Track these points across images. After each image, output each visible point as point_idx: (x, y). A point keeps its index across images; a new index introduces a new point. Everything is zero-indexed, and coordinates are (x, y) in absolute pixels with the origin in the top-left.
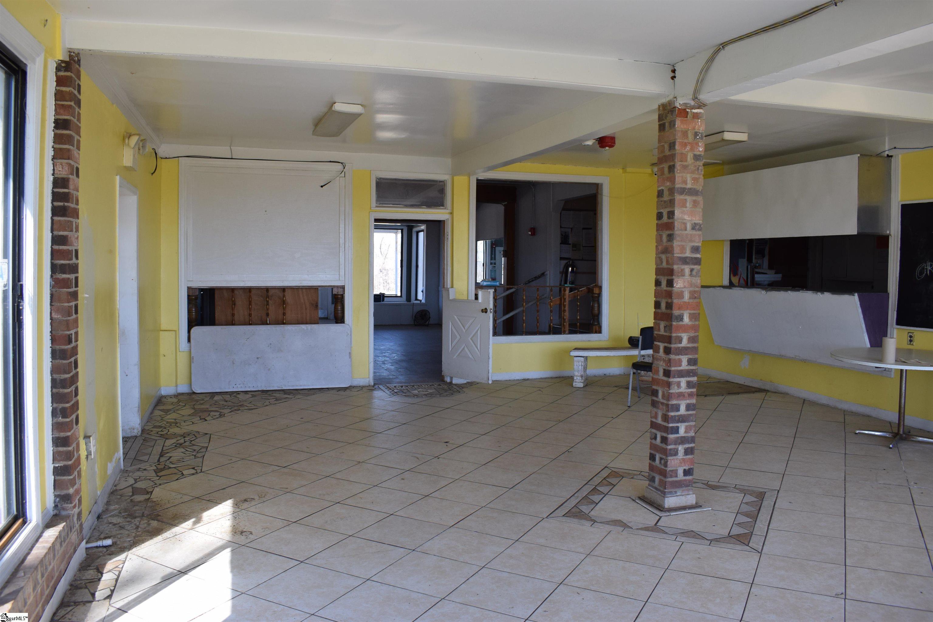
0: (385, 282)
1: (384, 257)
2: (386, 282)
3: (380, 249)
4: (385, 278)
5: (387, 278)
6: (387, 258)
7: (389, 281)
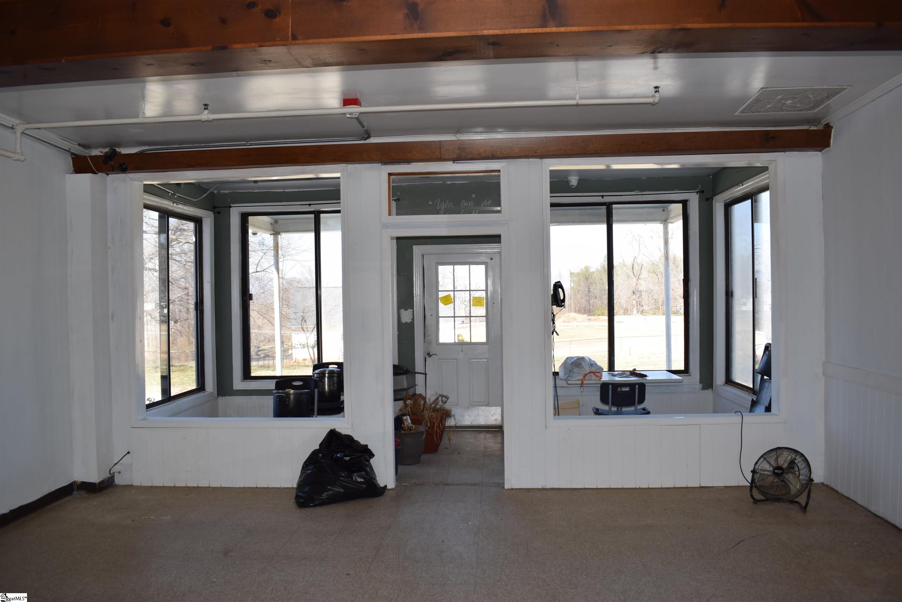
0: (638, 305)
1: (637, 278)
2: (640, 304)
3: (633, 269)
4: (638, 300)
5: (640, 300)
6: (640, 279)
7: (643, 303)
